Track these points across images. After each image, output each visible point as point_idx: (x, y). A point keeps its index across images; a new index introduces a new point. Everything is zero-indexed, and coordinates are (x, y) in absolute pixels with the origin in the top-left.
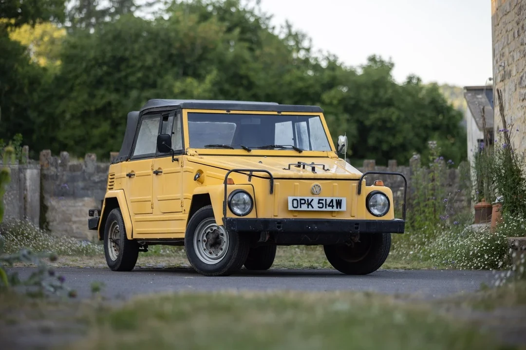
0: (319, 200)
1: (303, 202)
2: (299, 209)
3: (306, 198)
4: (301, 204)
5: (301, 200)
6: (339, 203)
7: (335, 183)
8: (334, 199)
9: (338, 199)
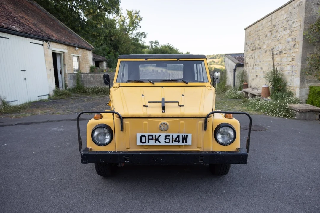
0: (166, 136)
1: (151, 138)
2: (147, 144)
3: (154, 135)
4: (149, 139)
5: (149, 136)
6: (185, 139)
7: (182, 121)
8: (181, 135)
9: (184, 134)
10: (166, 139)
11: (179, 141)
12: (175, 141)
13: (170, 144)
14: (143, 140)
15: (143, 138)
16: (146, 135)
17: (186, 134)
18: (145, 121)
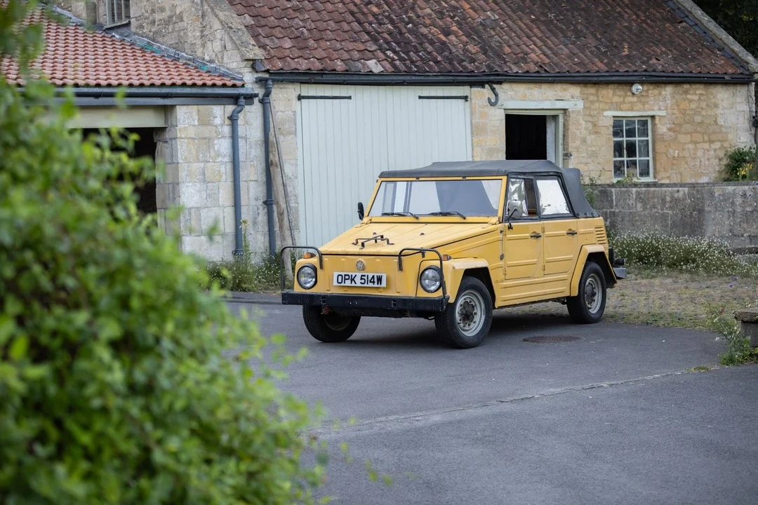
0: (362, 276)
1: (347, 277)
2: (343, 284)
3: (350, 274)
4: (345, 279)
5: (345, 275)
6: (380, 279)
7: (378, 259)
8: (376, 275)
9: (378, 274)
10: (361, 279)
11: (374, 282)
12: (371, 282)
13: (366, 285)
14: (340, 281)
15: (340, 277)
16: (343, 274)
17: (380, 275)
18: (343, 259)
